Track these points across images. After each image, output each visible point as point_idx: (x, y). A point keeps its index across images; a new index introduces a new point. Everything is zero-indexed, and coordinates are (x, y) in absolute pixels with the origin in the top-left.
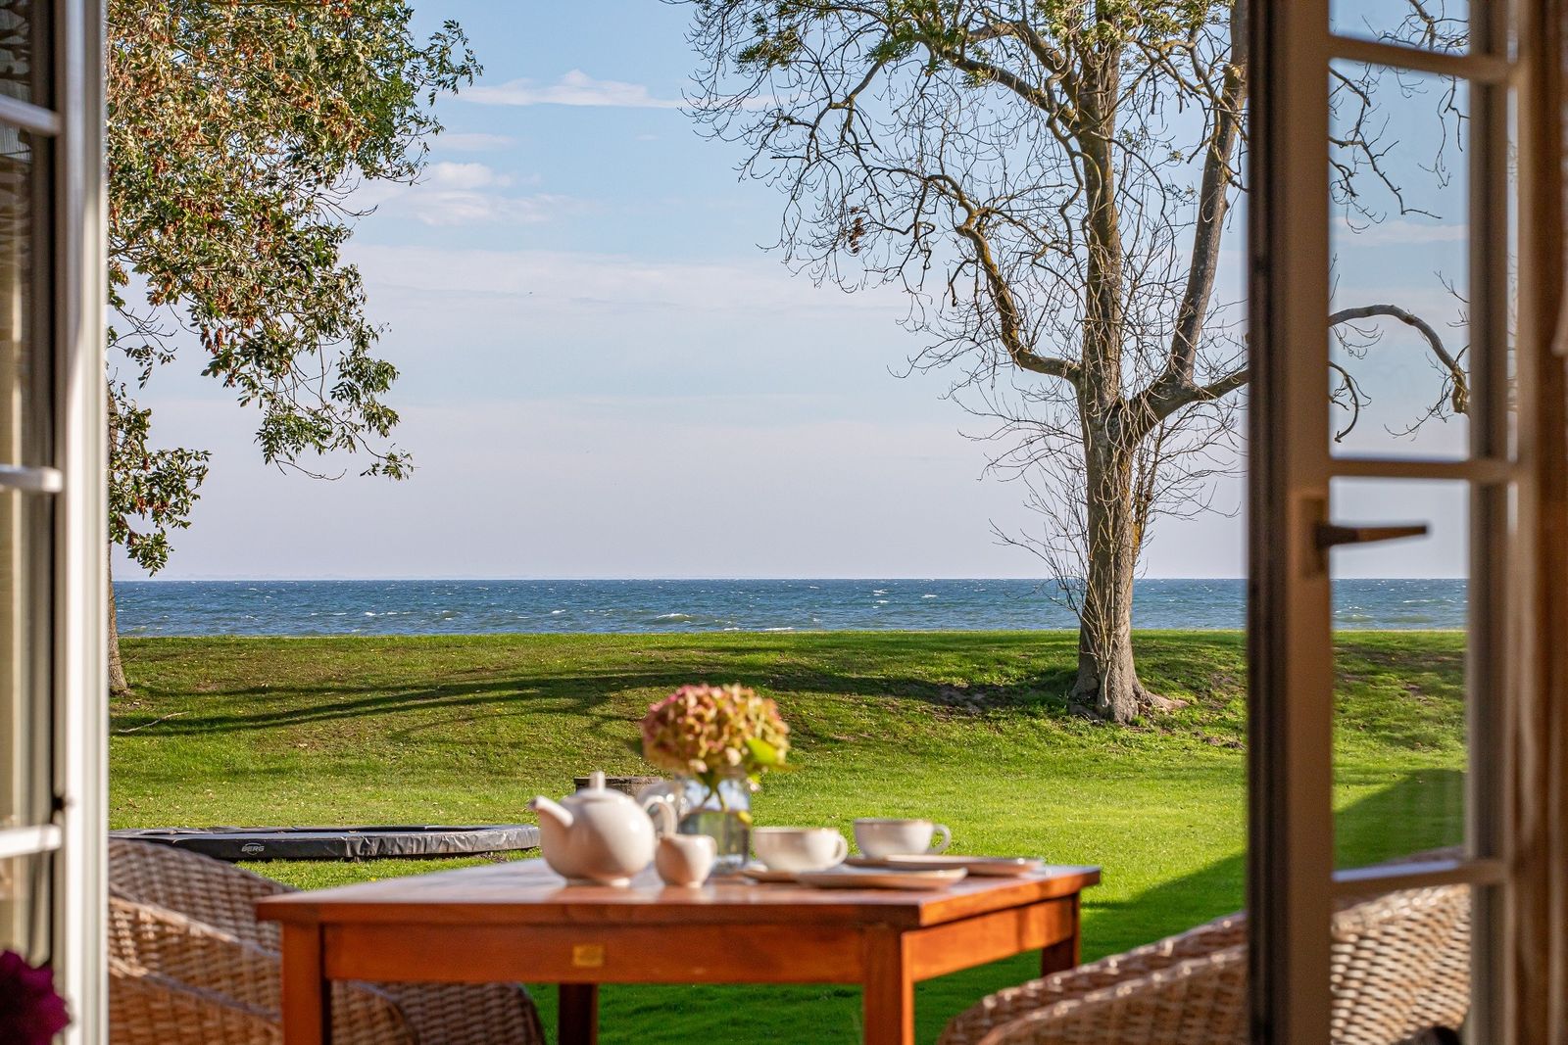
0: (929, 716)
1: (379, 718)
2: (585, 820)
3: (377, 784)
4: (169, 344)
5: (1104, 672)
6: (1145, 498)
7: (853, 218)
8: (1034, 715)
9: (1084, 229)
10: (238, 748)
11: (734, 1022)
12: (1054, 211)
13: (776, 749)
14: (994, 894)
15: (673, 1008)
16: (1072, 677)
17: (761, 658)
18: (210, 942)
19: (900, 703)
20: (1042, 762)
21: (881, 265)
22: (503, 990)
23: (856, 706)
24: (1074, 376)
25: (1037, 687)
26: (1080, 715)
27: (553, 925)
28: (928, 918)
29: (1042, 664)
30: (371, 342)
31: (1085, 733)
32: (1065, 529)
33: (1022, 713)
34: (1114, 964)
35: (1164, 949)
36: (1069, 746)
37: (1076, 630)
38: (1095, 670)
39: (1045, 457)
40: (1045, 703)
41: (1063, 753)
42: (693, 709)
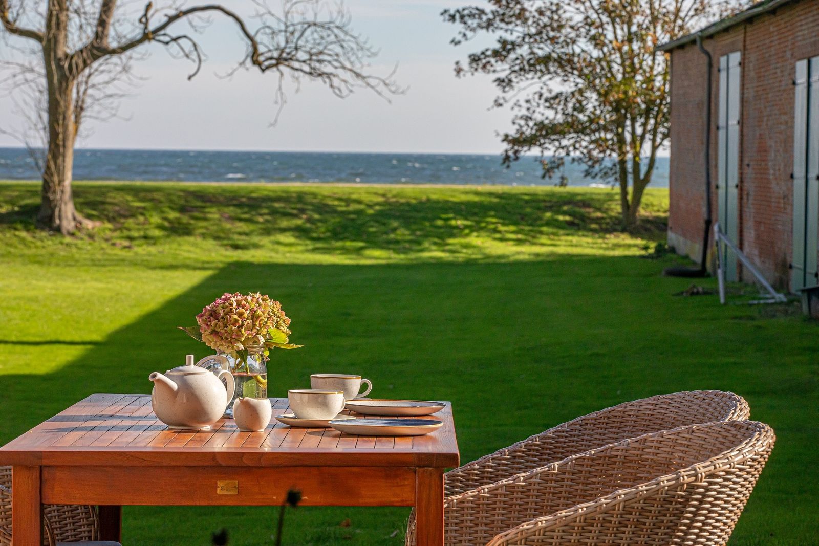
5: (56, 206)
6: (80, 109)
8: (16, 229)
13: (286, 336)
16: (36, 209)
20: (22, 256)
25: (19, 213)
26: (42, 229)
27: (204, 468)
31: (45, 240)
32: (35, 125)
33: (9, 228)
34: (522, 479)
35: (554, 469)
36: (37, 247)
37: (40, 182)
38: (50, 205)
39: (23, 84)
40: (21, 222)
41: (33, 251)
42: (236, 309)
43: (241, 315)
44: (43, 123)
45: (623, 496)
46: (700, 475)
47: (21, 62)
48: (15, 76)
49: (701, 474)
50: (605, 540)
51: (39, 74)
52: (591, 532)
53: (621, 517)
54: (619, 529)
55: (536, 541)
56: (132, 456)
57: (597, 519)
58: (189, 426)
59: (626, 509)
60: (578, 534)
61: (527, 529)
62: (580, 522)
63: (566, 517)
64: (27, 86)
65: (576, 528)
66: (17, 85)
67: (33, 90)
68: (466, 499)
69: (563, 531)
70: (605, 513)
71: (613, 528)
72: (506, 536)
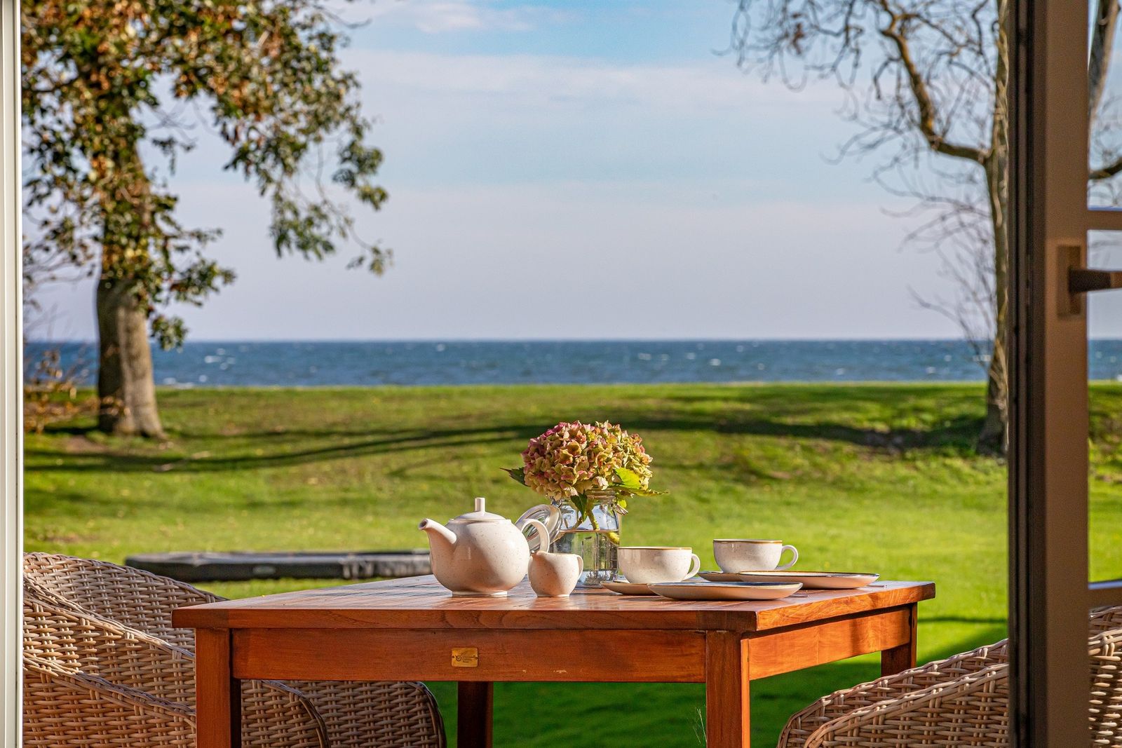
0: (855, 456)
1: (378, 458)
2: (468, 540)
3: (376, 514)
4: (191, 134)
7: (792, 22)
8: (946, 455)
9: (993, 30)
10: (258, 484)
11: (672, 721)
12: (967, 16)
13: (640, 478)
14: (829, 604)
15: (621, 708)
16: (980, 423)
17: (707, 406)
18: (143, 645)
19: (829, 445)
20: (954, 497)
21: (818, 63)
22: (408, 688)
23: (791, 448)
24: (986, 162)
25: (951, 431)
26: (987, 455)
27: (434, 631)
28: (762, 625)
29: (953, 411)
30: (366, 132)
31: (992, 472)
32: (974, 294)
33: (937, 454)
34: (936, 667)
35: (982, 654)
36: (978, 483)
37: (984, 383)
38: (999, 417)
39: (957, 230)
40: (954, 444)
41: (972, 488)
42: (567, 442)
43: (573, 450)
44: (987, 289)
45: (994, 673)
46: (1107, 647)
47: (953, 196)
48: (943, 218)
49: (1109, 645)
50: (973, 733)
51: (982, 215)
52: (950, 721)
53: (993, 701)
54: (991, 717)
55: (873, 732)
56: (340, 616)
57: (958, 703)
58: (474, 591)
59: (997, 691)
60: (933, 724)
61: (861, 716)
62: (934, 707)
63: (914, 700)
64: (963, 233)
65: (929, 715)
66: (947, 233)
67: (973, 239)
68: (856, 693)
69: (911, 719)
70: (969, 695)
71: (982, 716)
72: (833, 724)
